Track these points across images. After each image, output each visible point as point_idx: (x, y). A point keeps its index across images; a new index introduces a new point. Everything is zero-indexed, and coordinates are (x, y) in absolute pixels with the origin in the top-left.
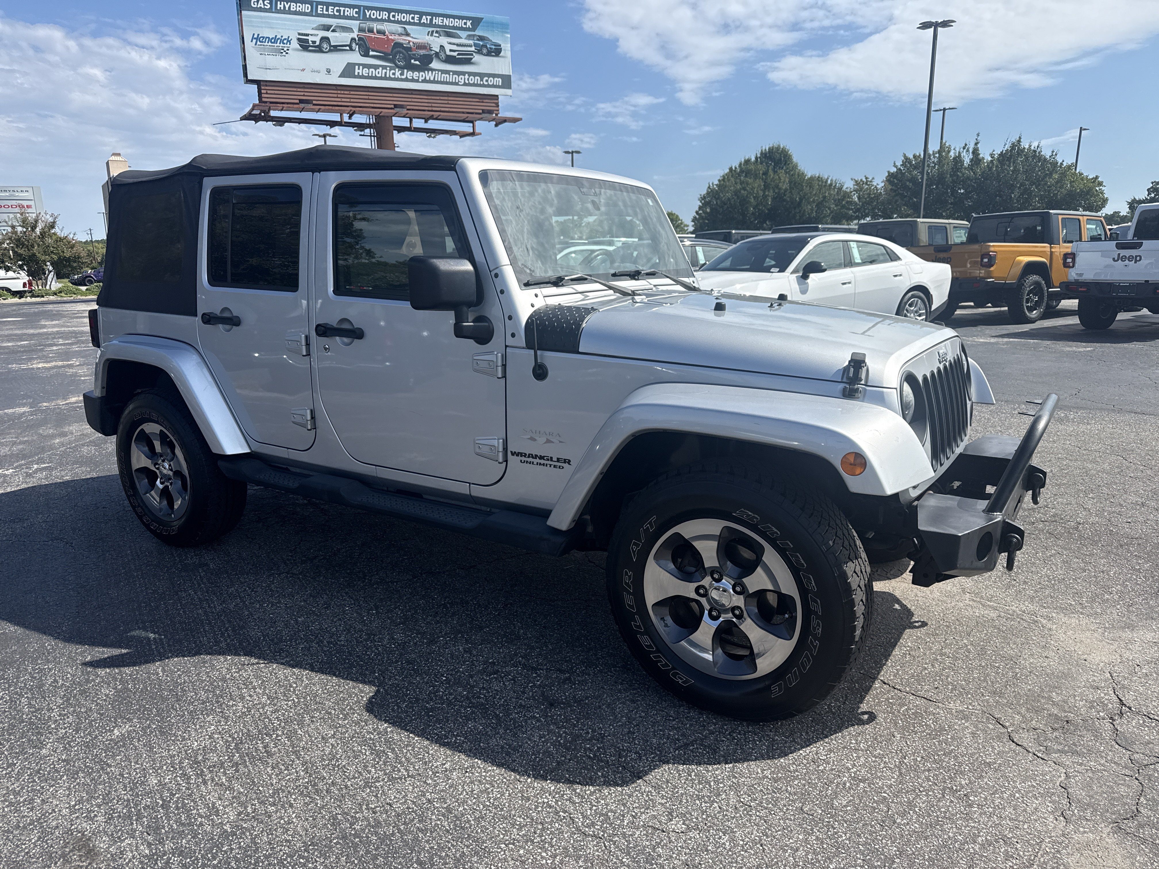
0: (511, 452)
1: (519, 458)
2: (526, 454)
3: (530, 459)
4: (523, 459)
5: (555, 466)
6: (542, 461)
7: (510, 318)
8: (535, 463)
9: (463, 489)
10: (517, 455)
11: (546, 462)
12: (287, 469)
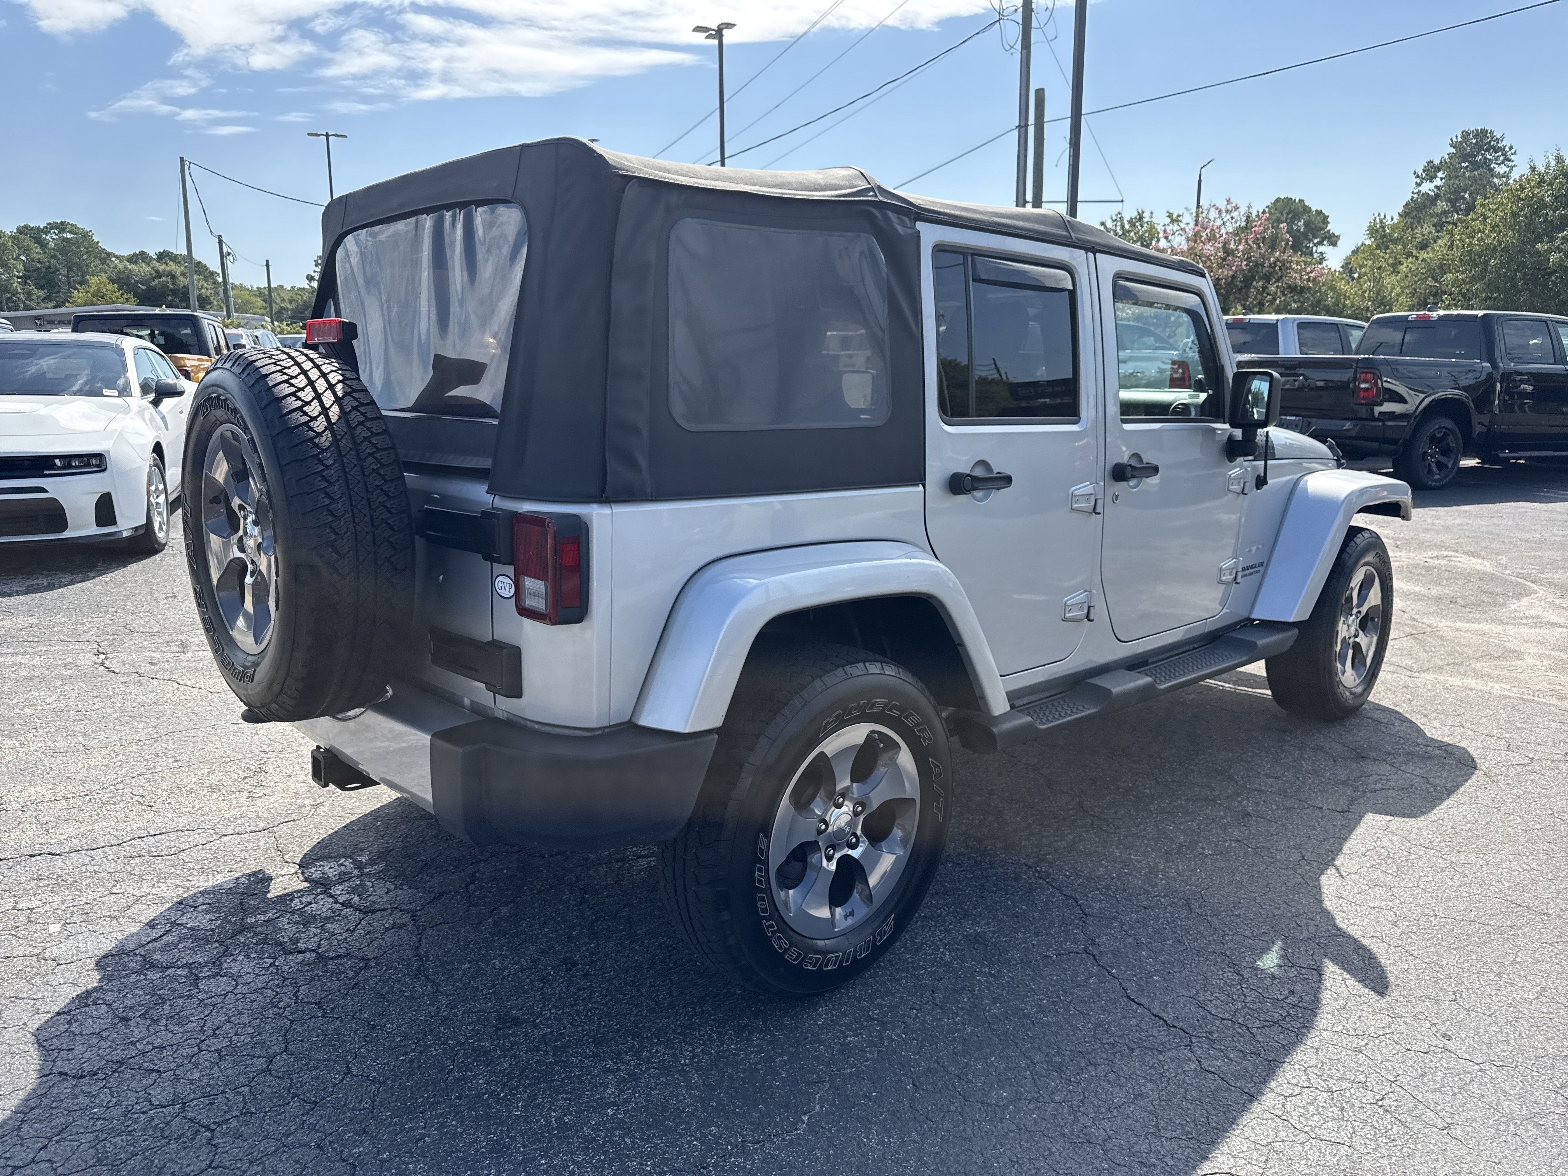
2: (1246, 568)
3: (1247, 572)
4: (1244, 573)
5: (1256, 572)
6: (1252, 571)
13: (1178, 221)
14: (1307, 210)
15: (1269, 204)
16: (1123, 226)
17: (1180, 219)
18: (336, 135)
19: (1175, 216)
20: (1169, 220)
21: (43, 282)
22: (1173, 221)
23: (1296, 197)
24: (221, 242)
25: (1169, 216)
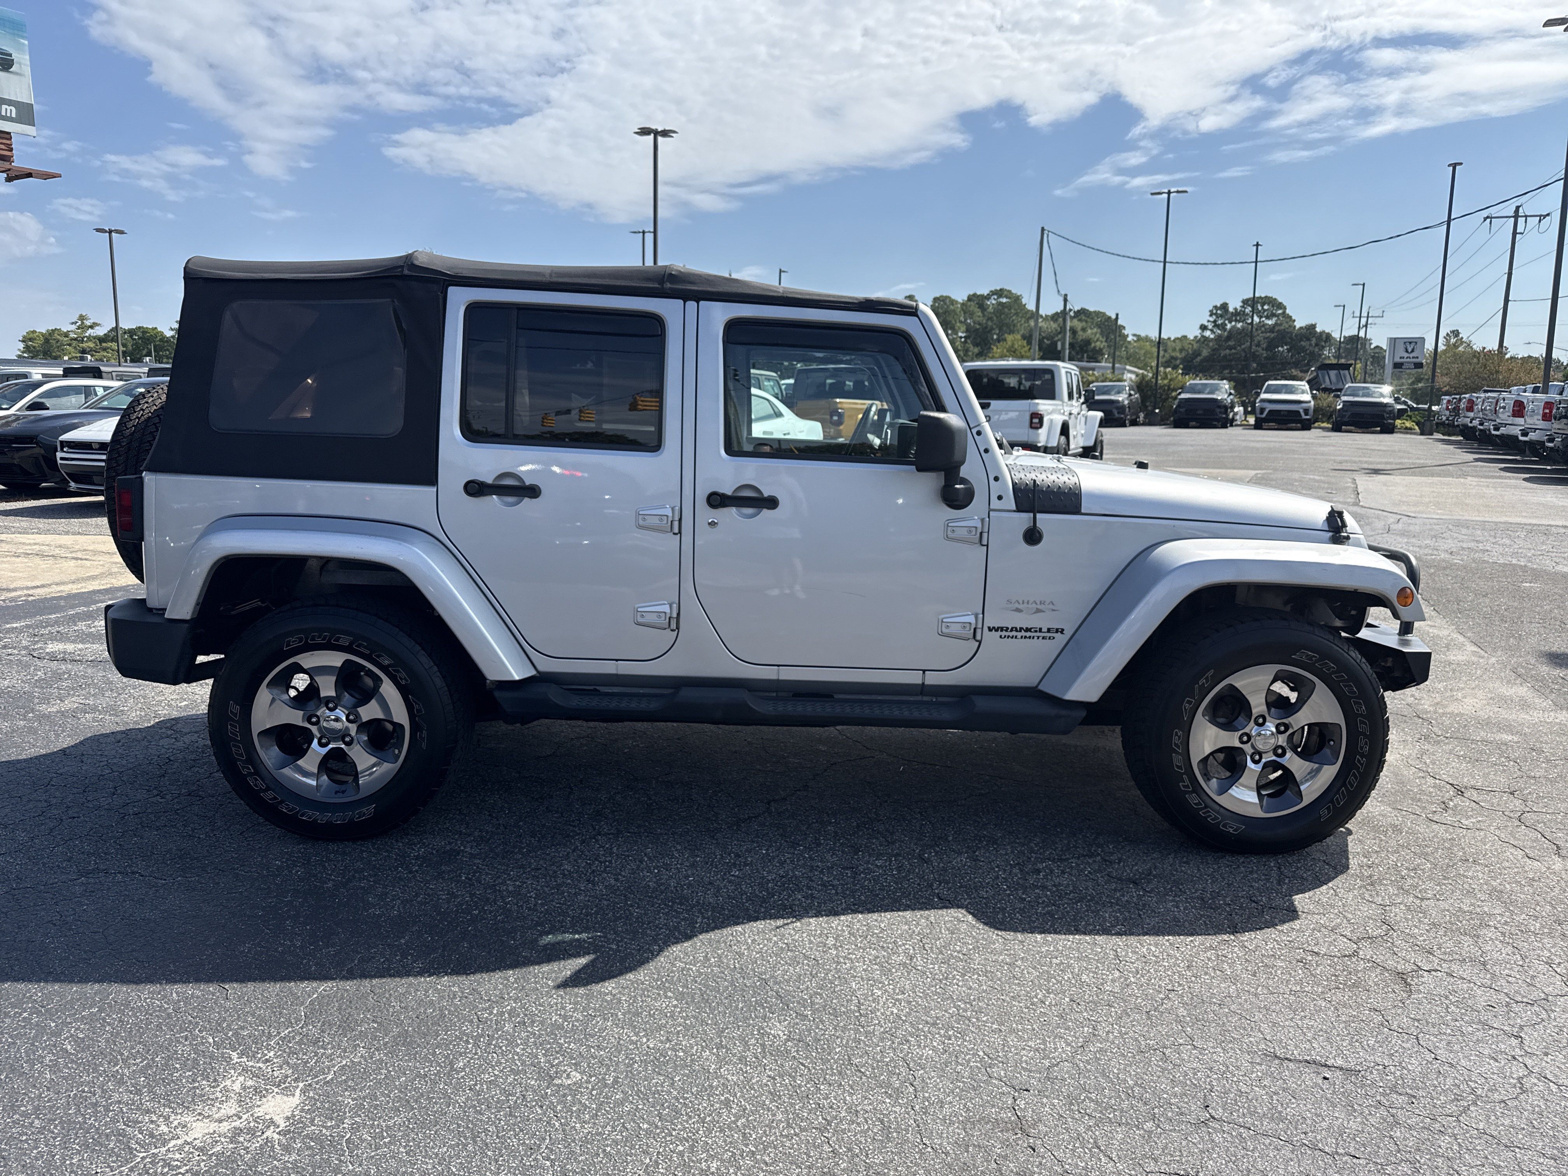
0: (989, 628)
1: (999, 633)
2: (1008, 628)
3: (1014, 633)
4: (1004, 633)
5: (1043, 638)
6: (1028, 634)
7: (996, 479)
8: (1019, 637)
9: (915, 678)
10: (997, 630)
11: (1032, 634)
12: (596, 690)
18: (1178, 192)
21: (978, 340)
24: (1065, 300)
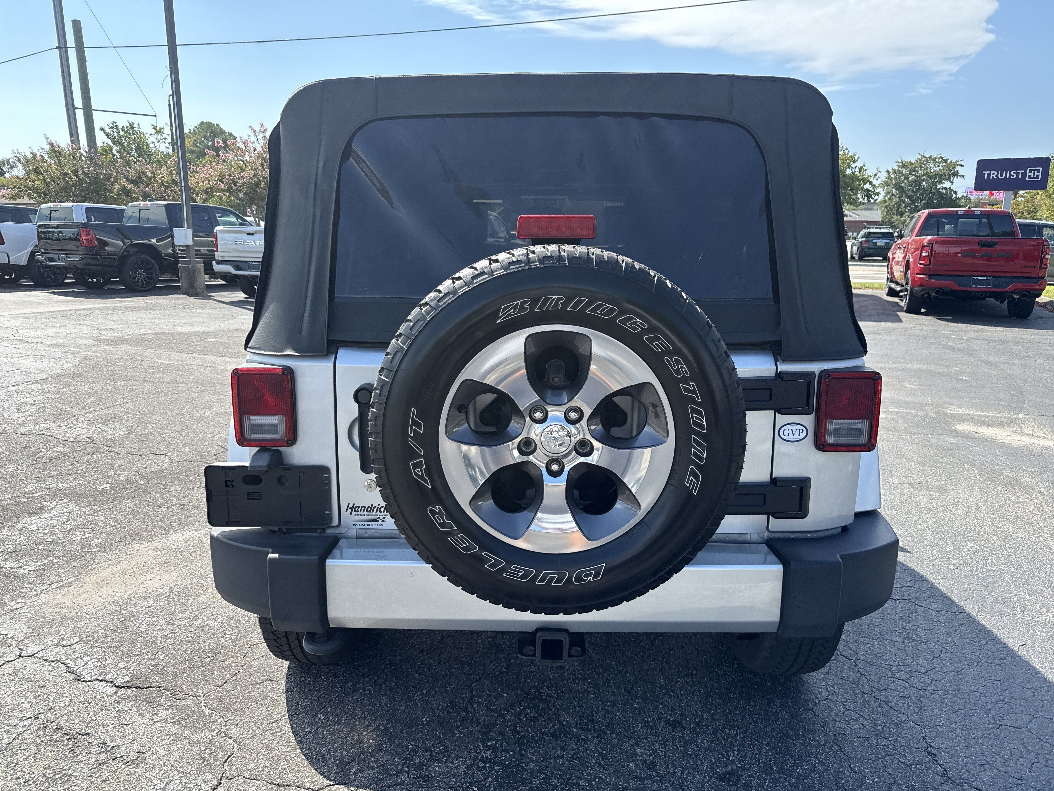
13: (160, 132)
14: (222, 132)
15: (196, 125)
16: (119, 133)
17: (162, 130)
19: (158, 128)
20: (154, 131)
22: (157, 132)
23: (214, 122)
25: (154, 128)
